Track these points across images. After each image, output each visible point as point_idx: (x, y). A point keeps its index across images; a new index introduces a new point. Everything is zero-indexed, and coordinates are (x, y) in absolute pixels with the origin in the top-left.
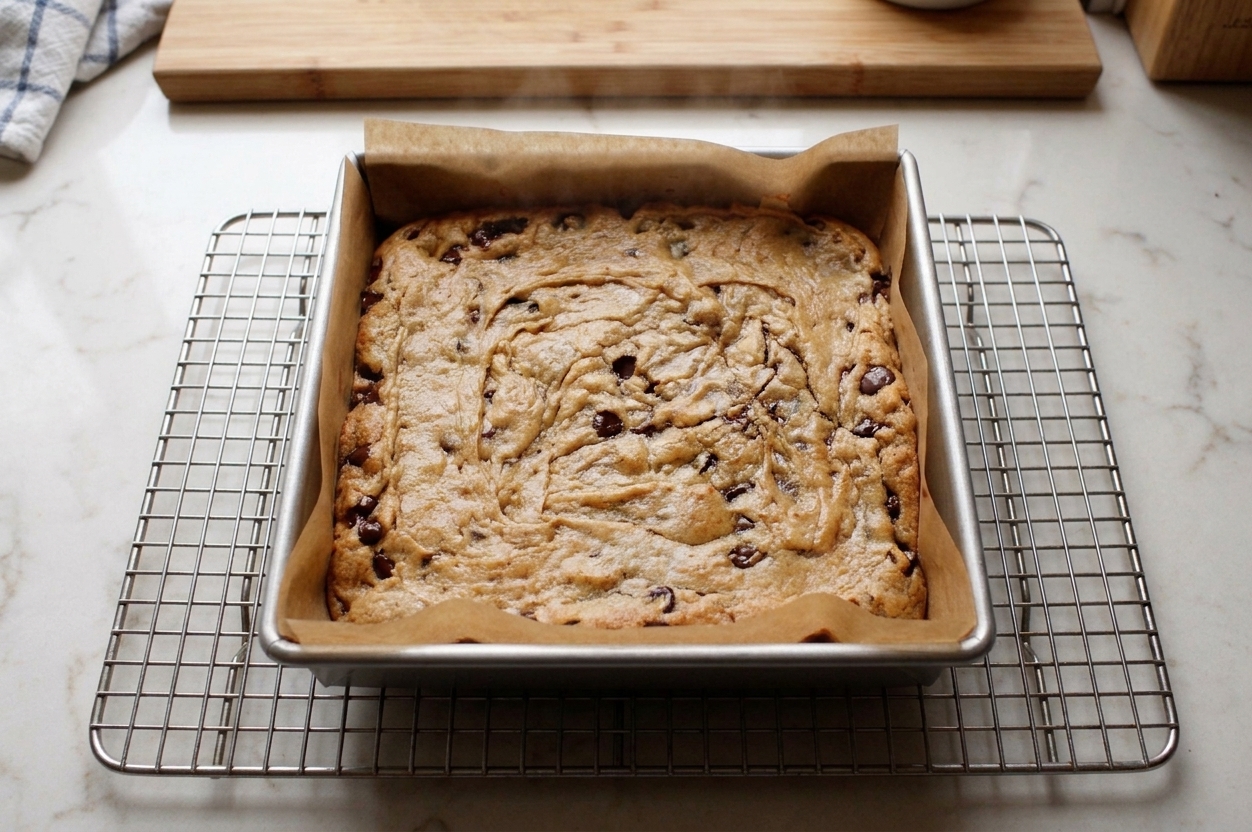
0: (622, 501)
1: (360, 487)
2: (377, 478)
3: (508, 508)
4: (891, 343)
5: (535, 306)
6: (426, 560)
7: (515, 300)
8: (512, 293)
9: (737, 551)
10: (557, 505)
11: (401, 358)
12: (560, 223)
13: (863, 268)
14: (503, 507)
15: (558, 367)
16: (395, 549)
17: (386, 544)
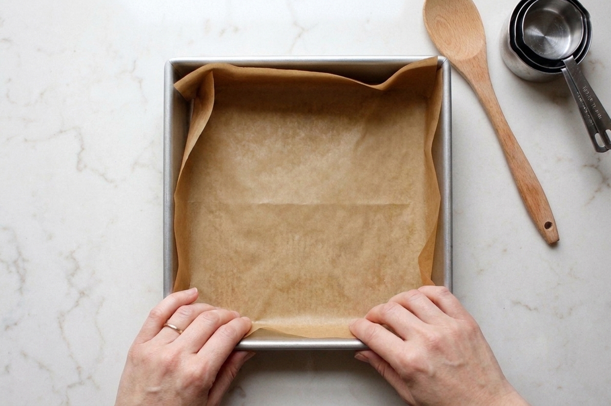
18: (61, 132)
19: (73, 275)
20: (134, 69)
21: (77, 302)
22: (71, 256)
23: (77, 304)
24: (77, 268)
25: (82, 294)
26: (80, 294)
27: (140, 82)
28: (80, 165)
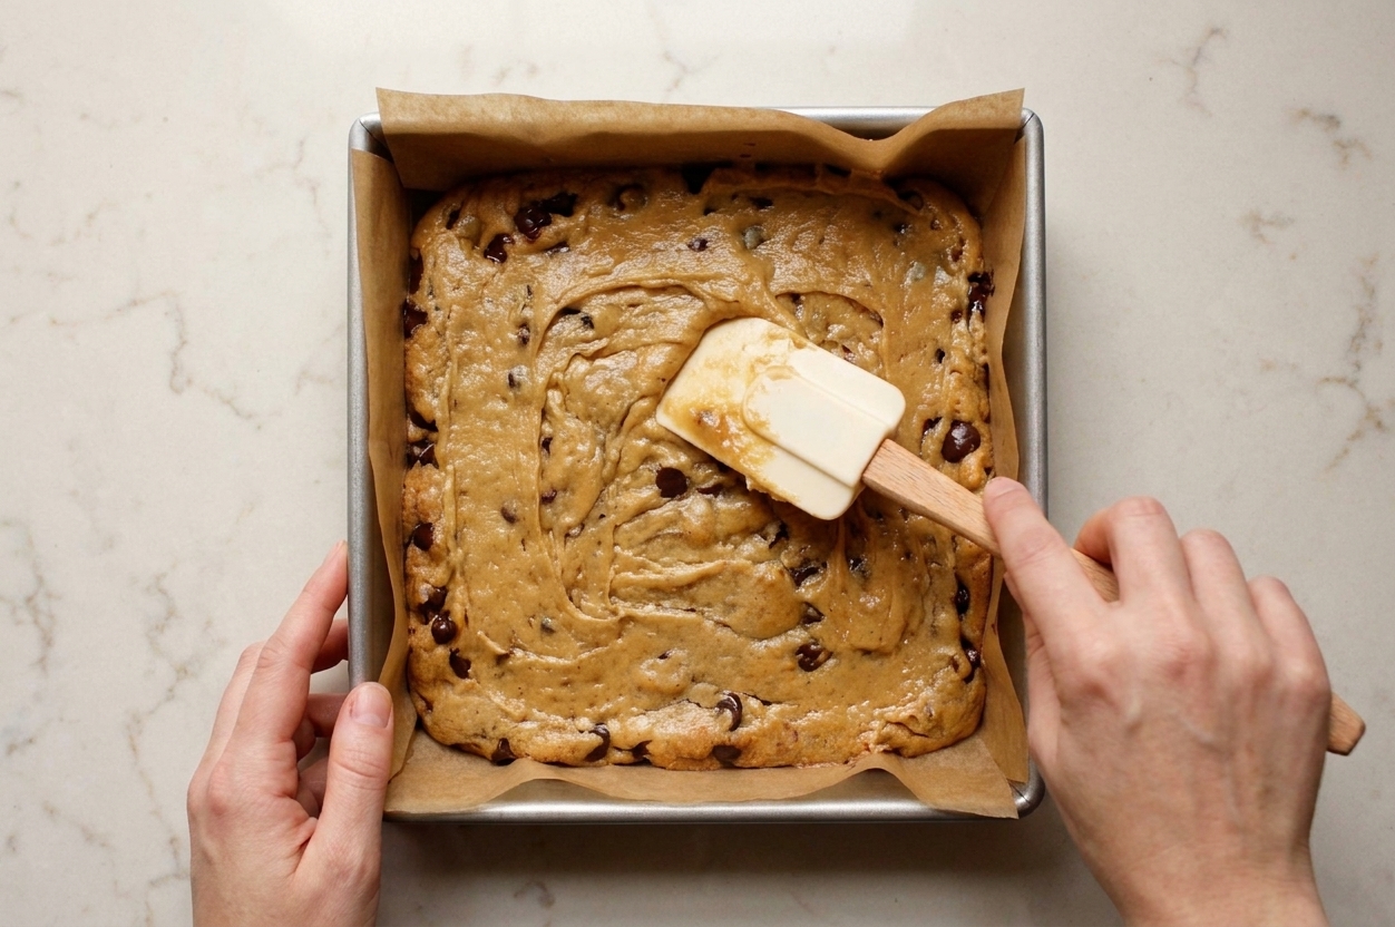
0: (690, 585)
1: (427, 577)
2: (443, 564)
3: (575, 592)
4: (982, 384)
5: (588, 322)
6: (501, 659)
7: (568, 311)
8: (563, 303)
9: (804, 649)
10: (623, 590)
11: (454, 404)
12: (615, 201)
13: (960, 269)
14: (568, 590)
15: (616, 408)
16: (468, 648)
17: (460, 643)
18: (134, 303)
19: (160, 628)
20: (301, 160)
21: (171, 690)
22: (158, 587)
23: (171, 694)
24: (171, 613)
25: (183, 671)
26: (178, 672)
27: (313, 189)
28: (178, 380)
